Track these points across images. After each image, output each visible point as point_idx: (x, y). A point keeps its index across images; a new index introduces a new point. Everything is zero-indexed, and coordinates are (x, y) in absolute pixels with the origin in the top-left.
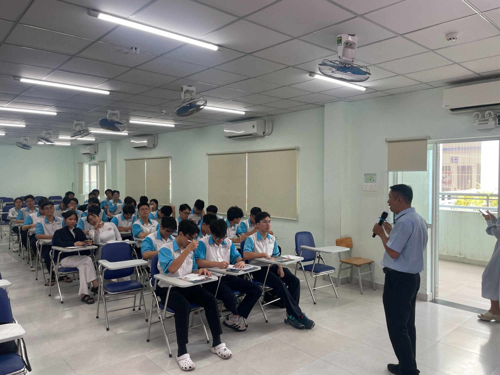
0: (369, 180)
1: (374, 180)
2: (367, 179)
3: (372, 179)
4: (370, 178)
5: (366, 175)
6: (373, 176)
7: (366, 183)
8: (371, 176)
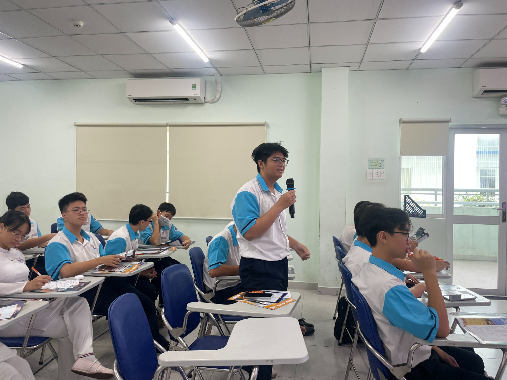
0: (375, 166)
1: (380, 166)
2: (372, 165)
3: (378, 165)
4: (376, 163)
5: (371, 160)
6: (379, 162)
7: (371, 170)
8: (377, 162)
